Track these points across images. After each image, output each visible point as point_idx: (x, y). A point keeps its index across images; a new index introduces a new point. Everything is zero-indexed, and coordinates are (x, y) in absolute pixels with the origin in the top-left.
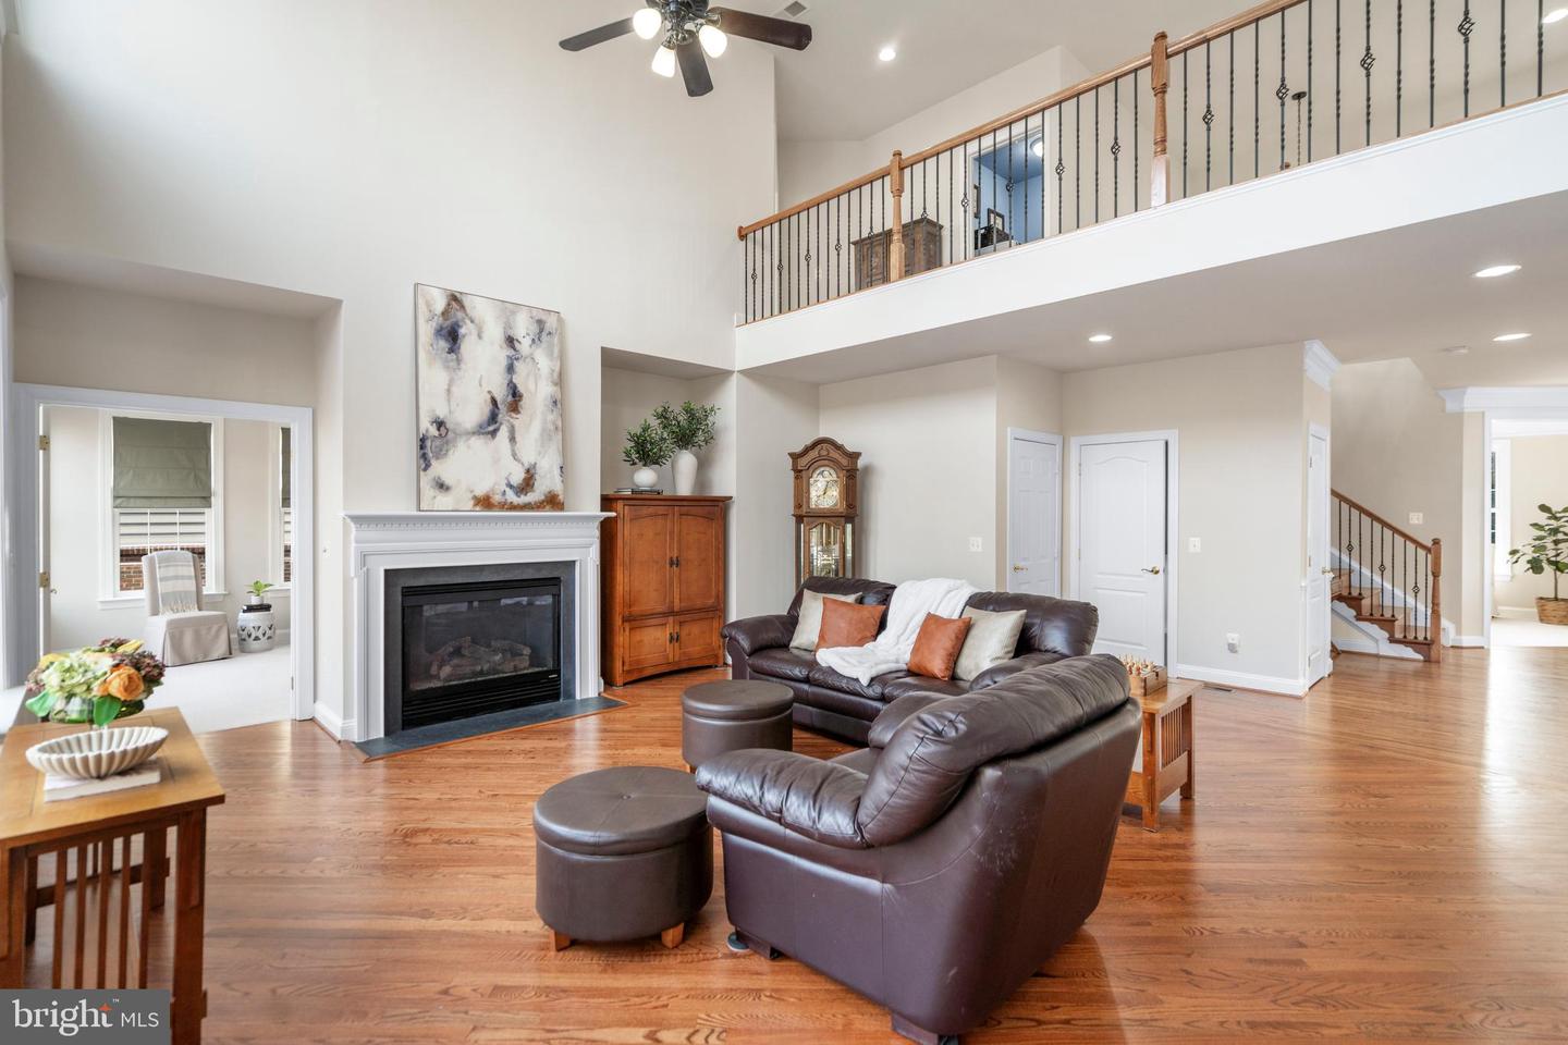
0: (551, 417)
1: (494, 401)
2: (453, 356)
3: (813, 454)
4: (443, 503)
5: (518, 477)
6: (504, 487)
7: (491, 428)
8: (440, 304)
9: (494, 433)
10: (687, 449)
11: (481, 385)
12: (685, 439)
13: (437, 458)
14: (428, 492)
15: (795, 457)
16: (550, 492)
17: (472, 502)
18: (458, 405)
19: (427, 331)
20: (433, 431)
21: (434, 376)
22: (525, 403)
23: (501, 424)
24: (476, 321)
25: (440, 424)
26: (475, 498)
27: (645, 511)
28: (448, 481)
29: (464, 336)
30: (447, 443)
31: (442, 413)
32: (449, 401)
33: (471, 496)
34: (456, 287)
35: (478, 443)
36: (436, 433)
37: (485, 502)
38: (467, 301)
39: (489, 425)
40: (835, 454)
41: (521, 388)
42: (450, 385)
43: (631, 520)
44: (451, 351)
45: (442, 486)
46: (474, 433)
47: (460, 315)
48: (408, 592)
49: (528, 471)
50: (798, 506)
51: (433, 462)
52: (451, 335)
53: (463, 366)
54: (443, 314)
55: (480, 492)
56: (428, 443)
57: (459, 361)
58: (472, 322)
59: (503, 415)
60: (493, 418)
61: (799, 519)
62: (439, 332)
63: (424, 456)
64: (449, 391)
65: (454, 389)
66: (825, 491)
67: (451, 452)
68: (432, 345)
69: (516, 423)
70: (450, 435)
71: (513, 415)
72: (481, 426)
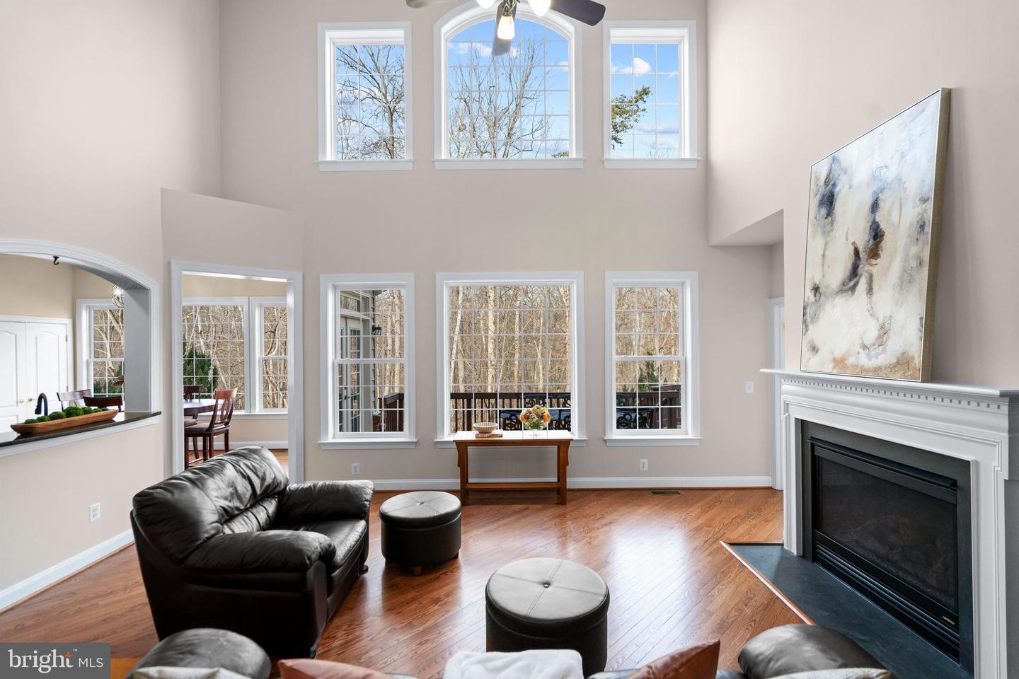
0: (914, 250)
1: (857, 252)
2: (829, 219)
4: (815, 364)
5: (872, 334)
6: (858, 348)
7: (852, 284)
8: (824, 174)
9: (853, 288)
11: (847, 240)
13: (812, 322)
14: (806, 353)
16: (904, 353)
17: (832, 365)
18: (829, 267)
19: (815, 202)
20: (812, 297)
21: (817, 245)
22: (886, 244)
23: (861, 276)
24: (848, 171)
25: (816, 289)
26: (835, 360)
28: (818, 343)
29: (838, 194)
30: (819, 307)
31: (818, 280)
32: (823, 266)
33: (831, 357)
34: (836, 148)
35: (840, 302)
36: (814, 299)
37: (843, 365)
39: (850, 280)
41: (883, 226)
42: (825, 250)
44: (829, 214)
45: (814, 349)
46: (838, 292)
47: (837, 174)
49: (882, 327)
51: (810, 327)
52: (829, 201)
53: (834, 225)
54: (825, 182)
55: (838, 355)
56: (808, 310)
57: (832, 223)
58: (845, 174)
59: (864, 268)
60: (854, 272)
62: (821, 203)
63: (805, 322)
64: (824, 255)
65: (826, 253)
67: (820, 316)
68: (816, 217)
69: (875, 270)
70: (822, 297)
71: (873, 261)
72: (844, 284)
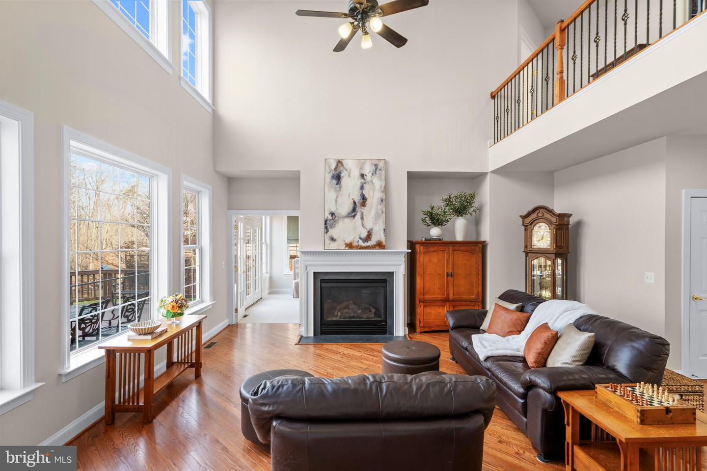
0: (380, 207)
1: (355, 203)
2: (338, 186)
3: (534, 216)
4: (333, 246)
5: (364, 234)
6: (358, 239)
7: (353, 214)
8: (333, 166)
9: (354, 216)
10: (462, 216)
11: (349, 197)
12: (460, 211)
13: (331, 228)
14: (328, 241)
15: (524, 217)
16: (378, 241)
17: (345, 246)
18: (340, 206)
19: (328, 177)
20: (330, 217)
21: (331, 195)
22: (368, 202)
23: (357, 212)
24: (348, 170)
25: (332, 214)
26: (346, 244)
27: (432, 249)
28: (335, 237)
29: (343, 177)
30: (335, 222)
31: (333, 210)
32: (336, 204)
33: (344, 243)
34: (340, 158)
35: (347, 221)
36: (331, 218)
37: (350, 246)
38: (344, 163)
39: (352, 213)
40: (547, 216)
41: (366, 196)
42: (337, 198)
43: (424, 253)
44: (338, 184)
45: (333, 239)
46: (346, 217)
47: (341, 168)
48: (323, 281)
49: (369, 232)
50: (526, 247)
51: (330, 230)
52: (338, 178)
53: (342, 189)
54: (335, 169)
55: (348, 241)
56: (328, 222)
57: (340, 188)
58: (346, 170)
59: (358, 209)
60: (354, 210)
61: (527, 254)
62: (333, 177)
63: (326, 228)
64: (336, 200)
65: (338, 199)
66: (542, 237)
67: (336, 225)
68: (330, 183)
69: (364, 211)
70: (336, 218)
71: (363, 208)
72: (349, 214)
